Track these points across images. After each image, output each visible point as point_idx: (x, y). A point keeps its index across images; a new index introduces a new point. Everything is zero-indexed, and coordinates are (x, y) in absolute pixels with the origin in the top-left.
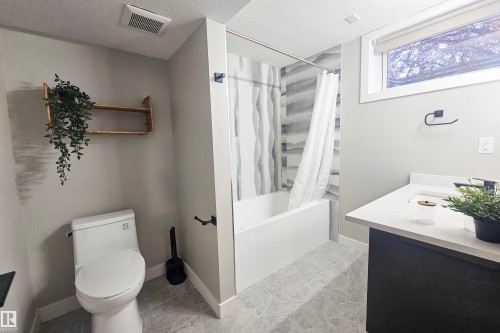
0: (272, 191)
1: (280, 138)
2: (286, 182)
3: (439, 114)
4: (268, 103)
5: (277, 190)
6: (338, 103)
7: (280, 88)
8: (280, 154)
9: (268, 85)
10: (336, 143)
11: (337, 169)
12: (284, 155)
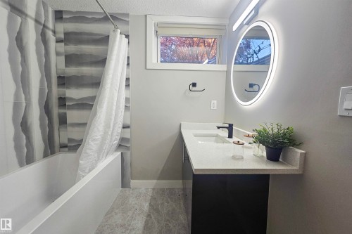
0: (45, 155)
1: (56, 92)
2: (66, 141)
3: (194, 85)
4: (37, 44)
5: (53, 153)
6: (128, 64)
7: (54, 32)
8: (56, 111)
9: (37, 21)
10: (127, 100)
11: (128, 122)
12: (62, 111)
